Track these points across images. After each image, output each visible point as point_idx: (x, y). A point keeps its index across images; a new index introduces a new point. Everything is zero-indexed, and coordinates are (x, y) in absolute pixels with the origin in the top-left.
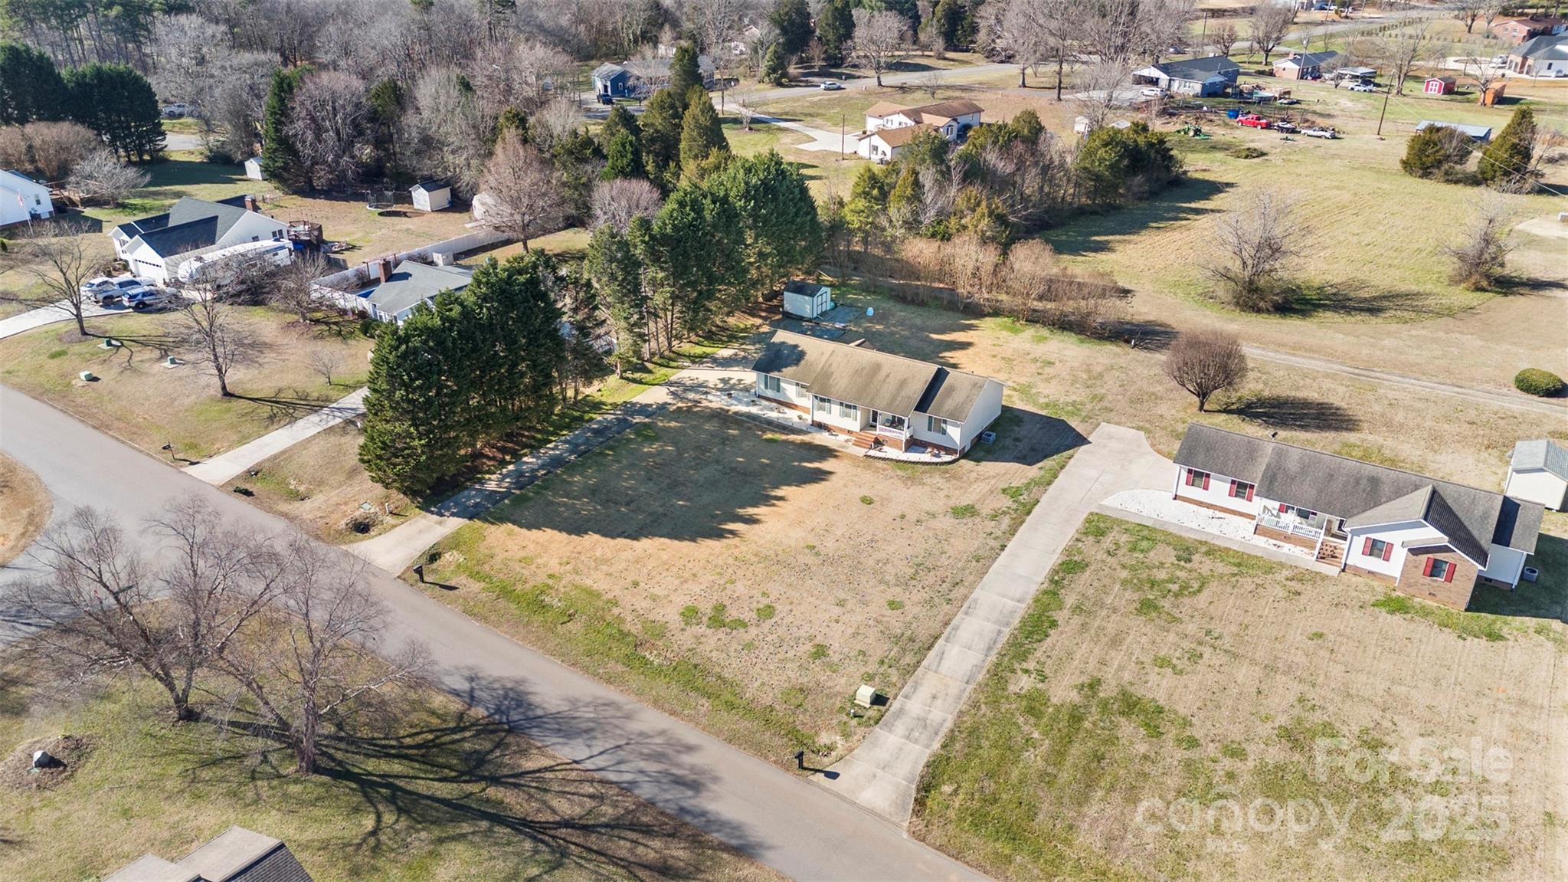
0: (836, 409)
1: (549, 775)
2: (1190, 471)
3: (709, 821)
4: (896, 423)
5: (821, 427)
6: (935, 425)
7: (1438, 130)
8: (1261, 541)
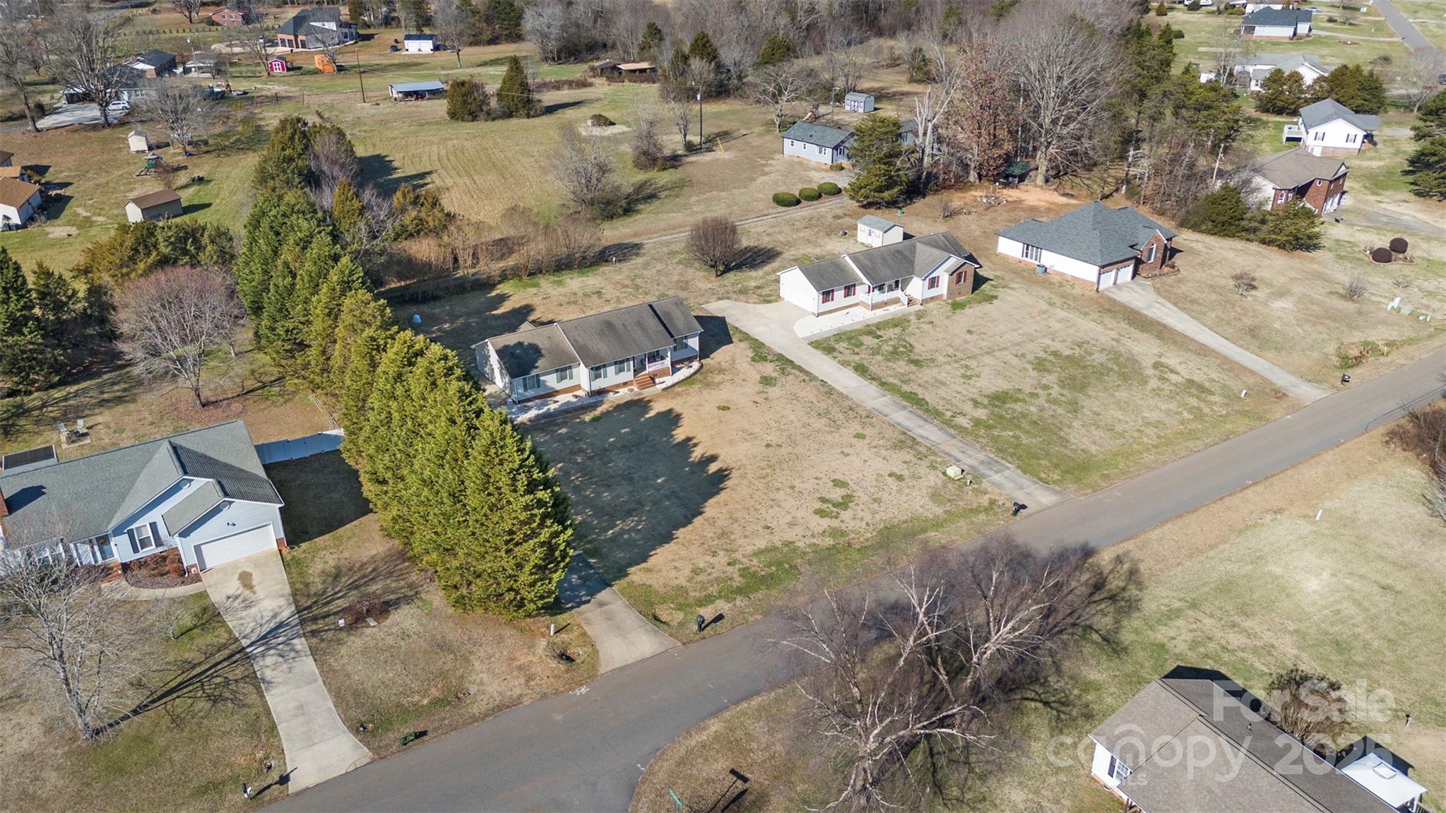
0: (611, 370)
2: (823, 293)
5: (602, 392)
6: (680, 345)
8: (879, 312)
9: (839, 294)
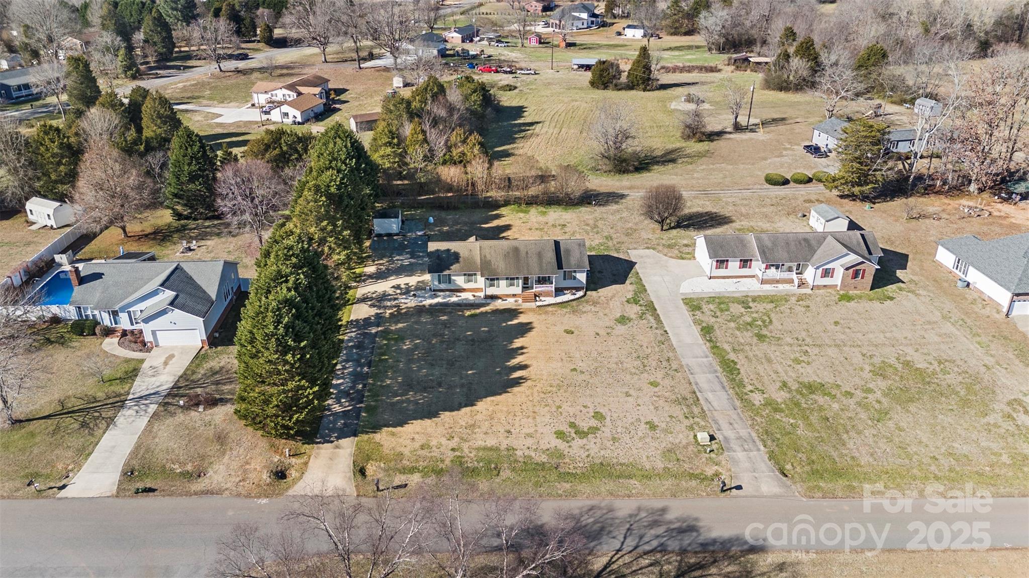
0: (503, 283)
1: (614, 566)
2: (717, 261)
3: (721, 543)
4: (542, 281)
5: (494, 297)
6: (568, 276)
7: (604, 62)
8: (767, 287)
9: (734, 266)
